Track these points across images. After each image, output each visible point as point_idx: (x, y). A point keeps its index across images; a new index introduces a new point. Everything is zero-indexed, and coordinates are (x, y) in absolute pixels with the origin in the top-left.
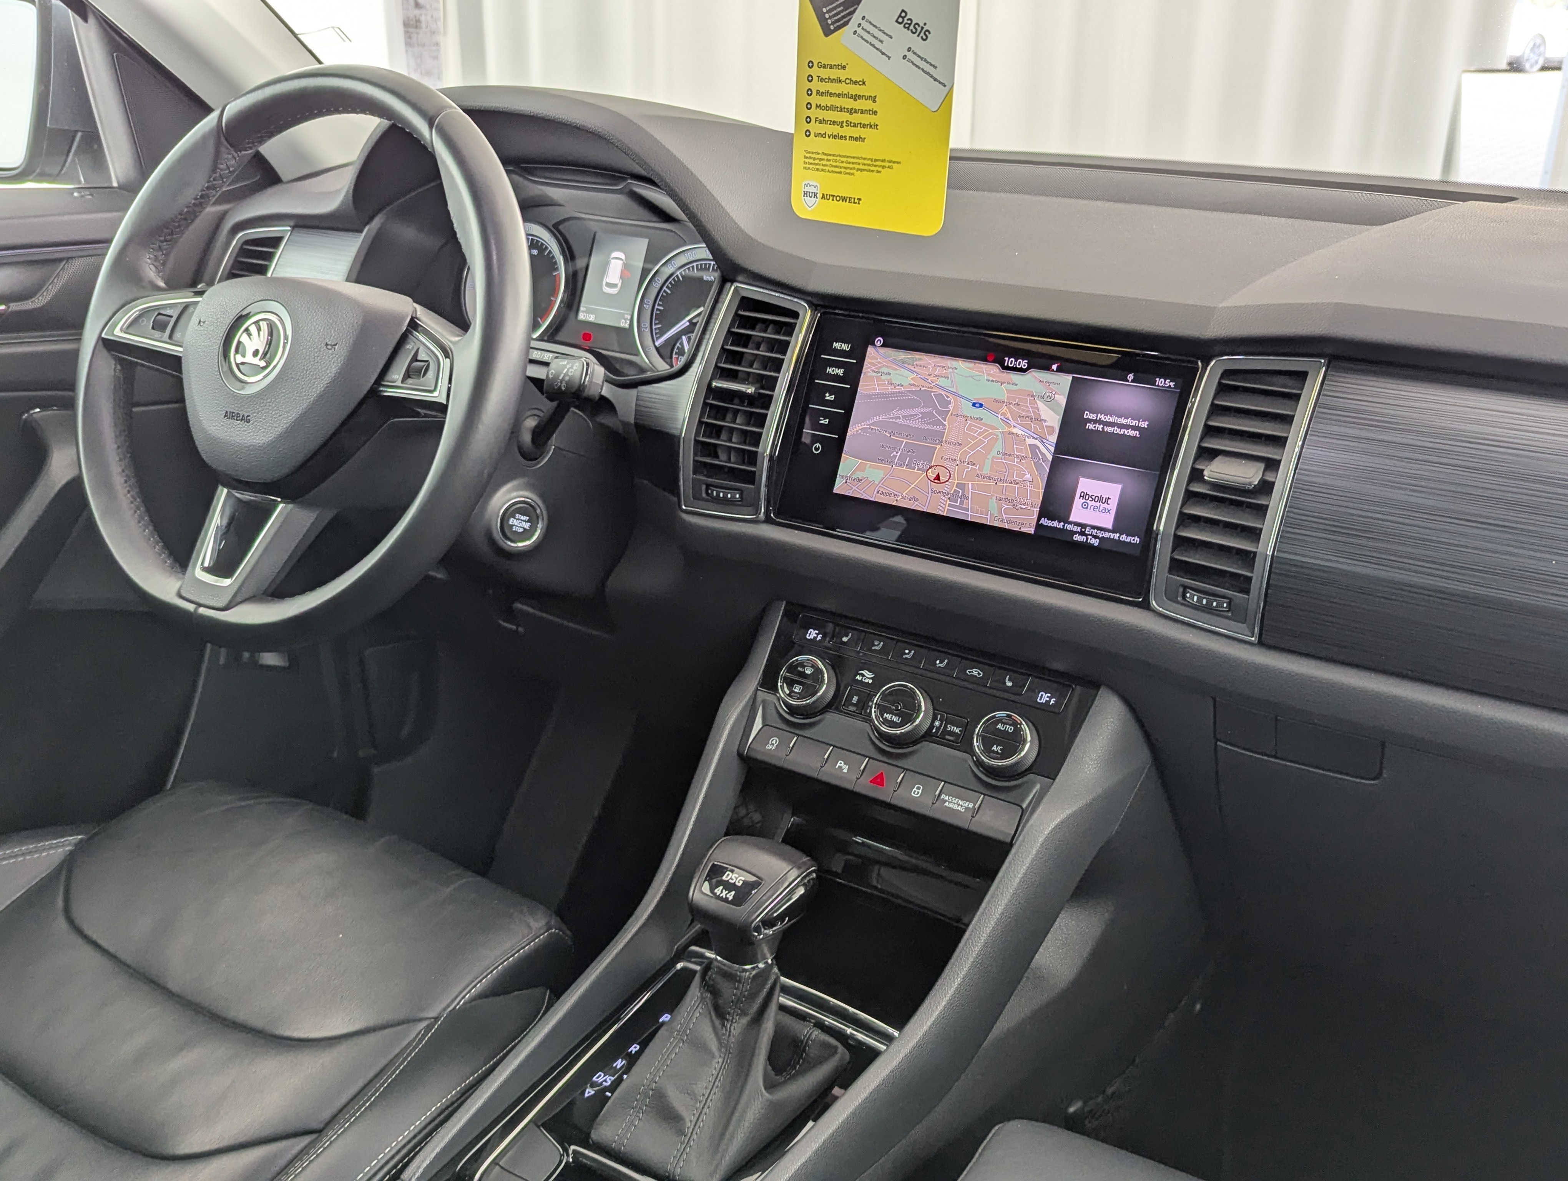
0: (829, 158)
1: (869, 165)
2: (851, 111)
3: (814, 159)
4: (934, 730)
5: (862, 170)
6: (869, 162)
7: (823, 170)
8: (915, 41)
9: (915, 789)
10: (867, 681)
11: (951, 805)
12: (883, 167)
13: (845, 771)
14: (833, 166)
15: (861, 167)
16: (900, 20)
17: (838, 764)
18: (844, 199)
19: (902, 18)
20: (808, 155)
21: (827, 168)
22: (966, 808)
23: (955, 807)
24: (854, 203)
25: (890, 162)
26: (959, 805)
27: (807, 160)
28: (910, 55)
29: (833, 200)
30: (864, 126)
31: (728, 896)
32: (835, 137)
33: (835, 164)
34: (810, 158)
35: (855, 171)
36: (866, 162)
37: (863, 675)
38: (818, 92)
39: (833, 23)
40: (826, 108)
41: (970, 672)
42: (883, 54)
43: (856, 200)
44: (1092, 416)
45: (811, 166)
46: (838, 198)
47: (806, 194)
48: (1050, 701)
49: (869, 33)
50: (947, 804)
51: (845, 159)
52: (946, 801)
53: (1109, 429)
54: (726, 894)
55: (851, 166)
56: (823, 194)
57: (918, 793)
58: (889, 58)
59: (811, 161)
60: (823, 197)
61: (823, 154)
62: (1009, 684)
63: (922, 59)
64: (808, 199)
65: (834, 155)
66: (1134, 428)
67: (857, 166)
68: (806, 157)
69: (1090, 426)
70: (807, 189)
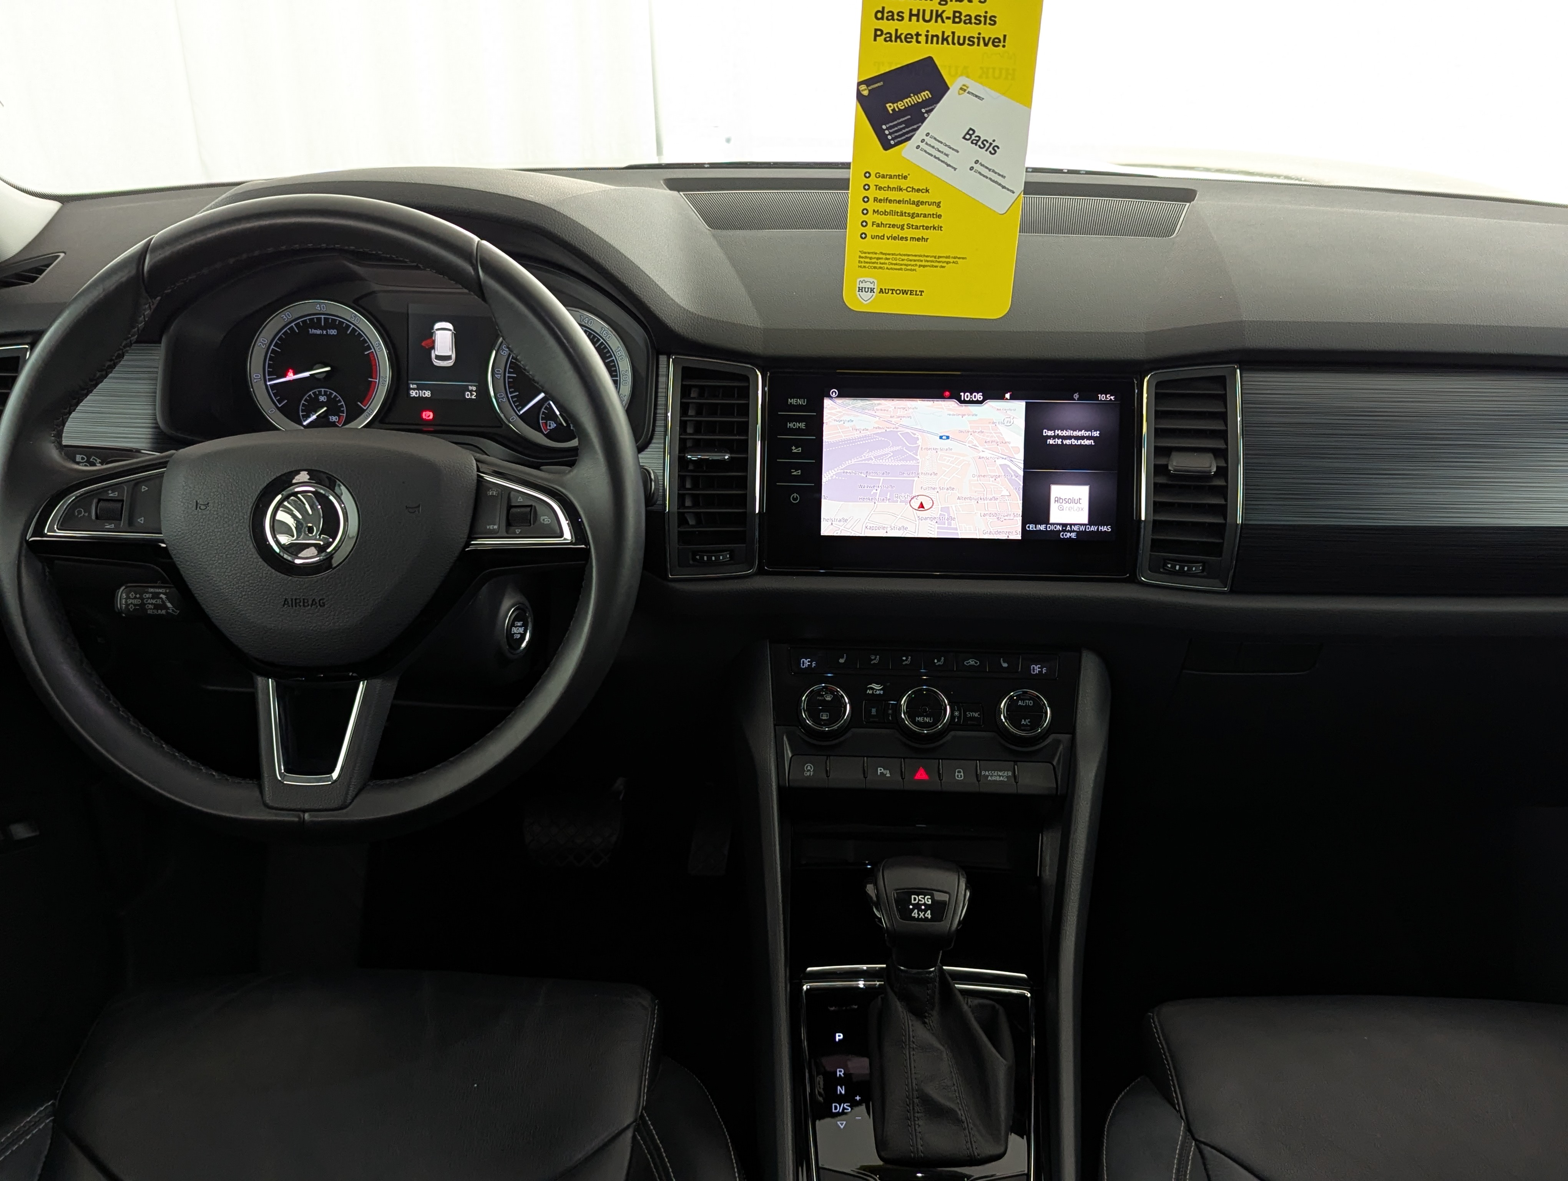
0: (888, 257)
1: (933, 261)
2: (913, 216)
3: (871, 258)
4: (956, 720)
5: (924, 266)
6: (933, 259)
7: (880, 268)
8: (983, 155)
9: (957, 774)
10: (878, 692)
11: (994, 778)
12: (948, 263)
13: (888, 775)
14: (892, 264)
15: (923, 263)
16: (968, 137)
17: (879, 771)
18: (905, 292)
19: (970, 135)
20: (863, 255)
21: (885, 266)
22: (1007, 777)
23: (998, 778)
24: (916, 295)
25: (955, 258)
26: (1000, 776)
27: (861, 260)
28: (977, 167)
29: (892, 293)
30: (927, 228)
31: (926, 915)
32: (894, 238)
33: (894, 262)
34: (866, 257)
35: (916, 268)
36: (928, 259)
37: (872, 689)
38: (875, 199)
39: (893, 139)
40: (885, 213)
41: (967, 663)
42: (948, 165)
43: (918, 293)
44: (1050, 433)
45: (867, 265)
46: (898, 292)
47: (860, 289)
48: (1042, 671)
49: (933, 147)
50: (989, 778)
51: (906, 258)
52: (988, 776)
53: (1067, 442)
54: (924, 915)
55: (913, 263)
56: (881, 289)
57: (961, 775)
58: (955, 169)
59: (868, 260)
60: (881, 292)
61: (881, 253)
62: (1005, 665)
63: (990, 170)
64: (863, 294)
65: (893, 254)
66: (1088, 438)
67: (918, 263)
68: (860, 257)
69: (1051, 442)
70: (862, 285)
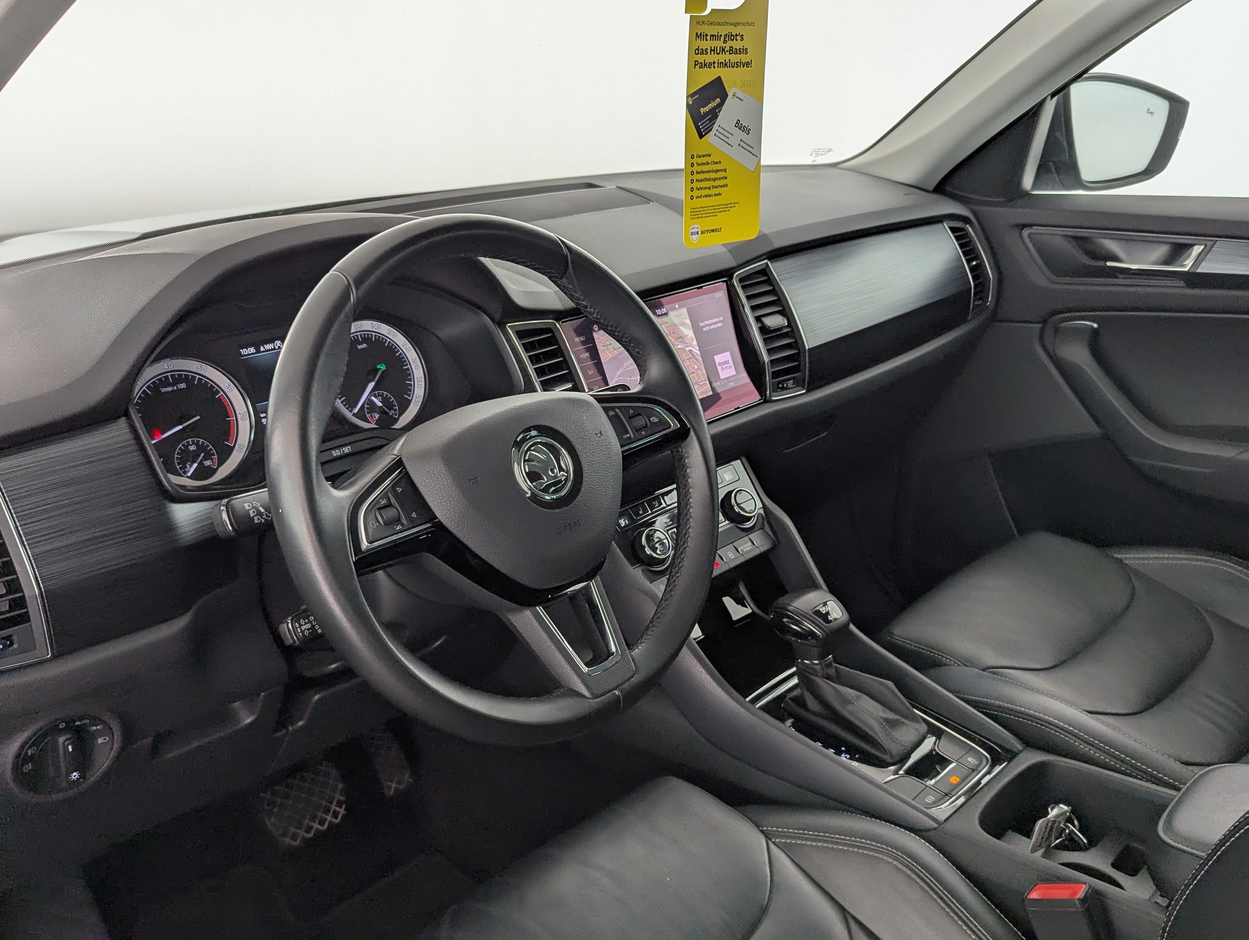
0: (704, 209)
1: (724, 208)
2: (715, 180)
3: (696, 212)
5: (721, 212)
6: (724, 206)
7: (701, 217)
8: (745, 136)
9: (729, 556)
12: (731, 207)
14: (706, 213)
15: (720, 210)
16: (737, 125)
18: (713, 231)
19: (738, 125)
20: (693, 211)
21: (703, 215)
22: (750, 547)
23: (747, 549)
24: (718, 231)
25: (734, 203)
27: (692, 214)
28: (742, 143)
29: (707, 233)
30: (721, 186)
32: (706, 196)
33: (707, 212)
34: (694, 212)
35: (717, 214)
36: (723, 206)
38: (697, 172)
39: (704, 131)
40: (702, 180)
42: (729, 144)
44: (703, 324)
45: (694, 217)
46: (709, 231)
47: (692, 234)
48: (730, 477)
49: (722, 134)
51: (712, 208)
52: (743, 550)
53: (712, 327)
55: (715, 211)
57: (732, 555)
58: (732, 146)
59: (695, 213)
60: (702, 233)
61: (701, 207)
63: (747, 144)
64: (694, 237)
65: (706, 207)
66: (720, 322)
67: (718, 210)
68: (691, 212)
69: (704, 329)
70: (693, 231)
